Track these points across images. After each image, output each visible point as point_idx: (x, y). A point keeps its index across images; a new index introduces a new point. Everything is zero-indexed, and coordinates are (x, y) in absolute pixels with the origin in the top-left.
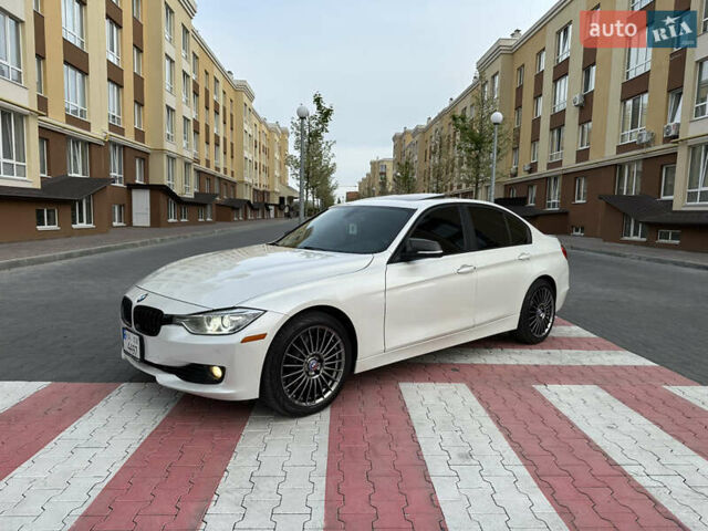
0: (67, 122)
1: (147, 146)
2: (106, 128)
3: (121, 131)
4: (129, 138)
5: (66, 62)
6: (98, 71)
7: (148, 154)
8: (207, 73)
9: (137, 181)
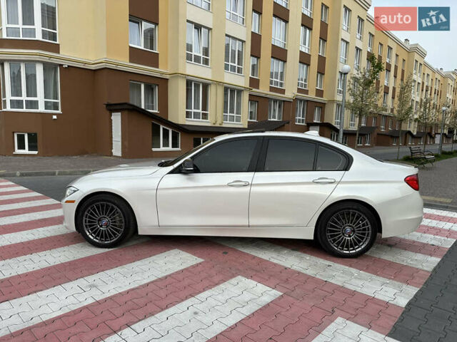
0: (270, 91)
1: (325, 99)
2: (295, 91)
3: (306, 92)
4: (312, 96)
5: (272, 57)
6: (293, 58)
7: (325, 104)
8: (381, 45)
9: (315, 121)
